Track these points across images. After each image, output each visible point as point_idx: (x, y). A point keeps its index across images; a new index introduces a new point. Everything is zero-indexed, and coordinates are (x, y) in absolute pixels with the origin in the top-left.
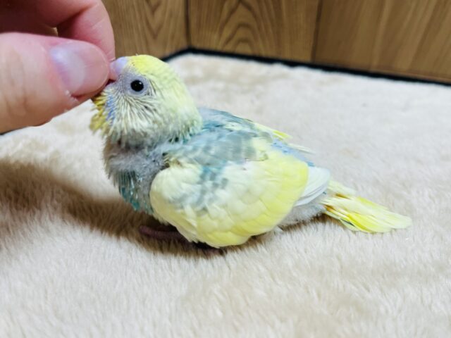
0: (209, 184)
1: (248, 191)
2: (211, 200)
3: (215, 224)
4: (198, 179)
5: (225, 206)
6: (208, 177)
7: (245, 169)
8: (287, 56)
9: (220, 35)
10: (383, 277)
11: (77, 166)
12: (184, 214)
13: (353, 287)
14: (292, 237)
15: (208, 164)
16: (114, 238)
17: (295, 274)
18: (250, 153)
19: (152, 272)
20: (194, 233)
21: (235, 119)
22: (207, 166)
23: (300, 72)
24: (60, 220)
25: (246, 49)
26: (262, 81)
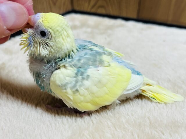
0: (80, 78)
1: (100, 82)
2: (80, 86)
3: (82, 98)
4: (74, 75)
5: (87, 89)
6: (79, 74)
7: (98, 70)
8: (124, 15)
9: (89, 4)
10: (171, 128)
11: (14, 71)
12: (67, 93)
13: (156, 133)
14: (125, 107)
15: (80, 67)
16: (34, 108)
17: (126, 126)
18: (101, 63)
19: (54, 125)
20: (71, 103)
21: (95, 45)
22: (79, 69)
23: (131, 24)
24: (6, 99)
25: (103, 11)
26: (110, 28)
